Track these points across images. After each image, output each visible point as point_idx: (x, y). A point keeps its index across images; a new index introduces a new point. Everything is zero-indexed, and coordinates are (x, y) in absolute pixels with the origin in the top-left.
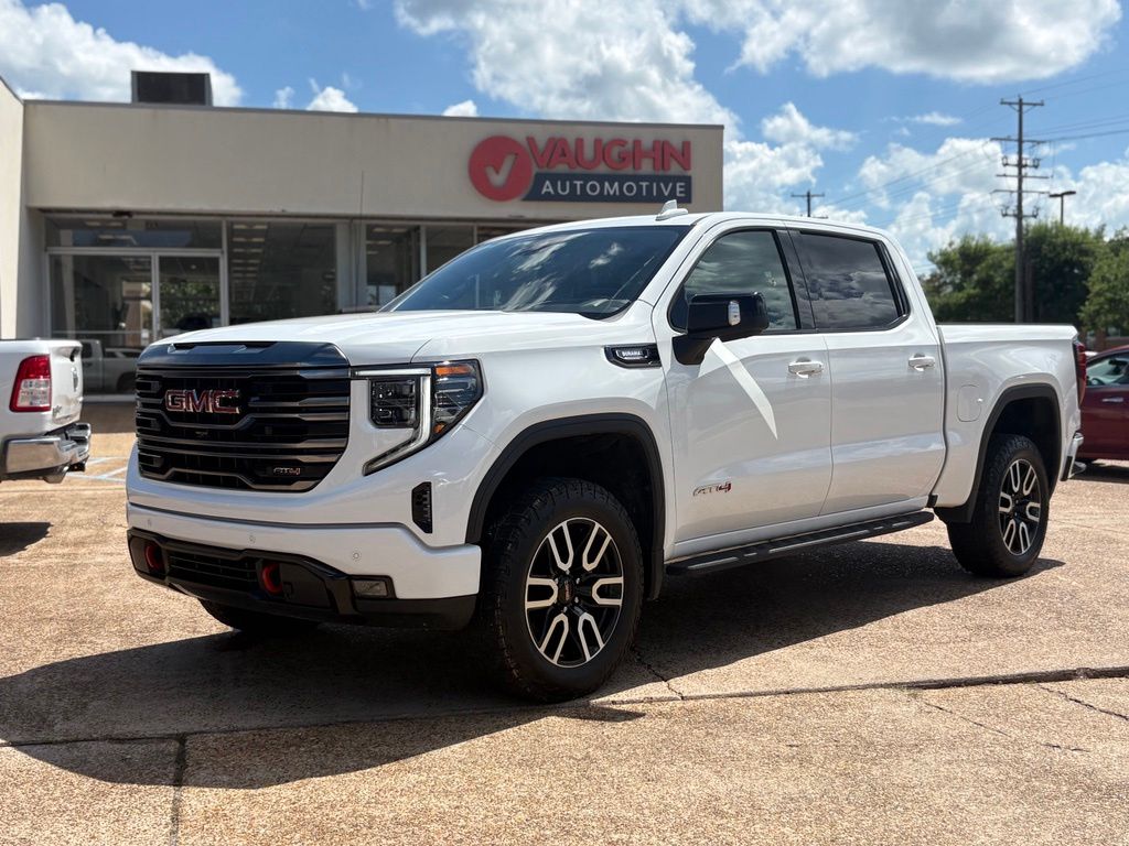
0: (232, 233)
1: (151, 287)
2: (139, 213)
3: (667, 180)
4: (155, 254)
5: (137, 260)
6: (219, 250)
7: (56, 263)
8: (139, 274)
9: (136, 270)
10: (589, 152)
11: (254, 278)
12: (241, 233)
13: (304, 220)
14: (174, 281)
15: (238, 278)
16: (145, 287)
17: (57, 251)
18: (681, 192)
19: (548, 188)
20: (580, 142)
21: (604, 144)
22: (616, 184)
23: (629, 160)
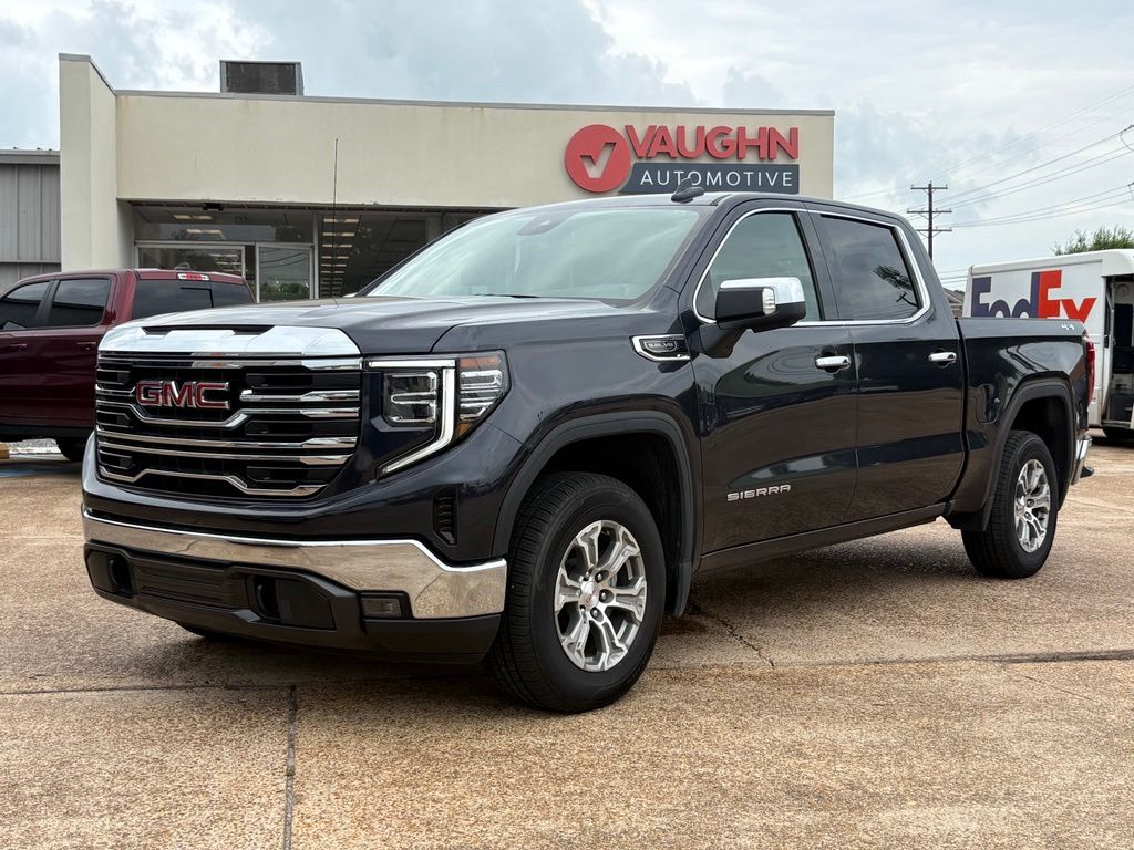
3: (773, 169)
18: (787, 181)
19: (647, 178)
20: (681, 131)
21: (706, 132)
22: (719, 174)
23: (733, 149)
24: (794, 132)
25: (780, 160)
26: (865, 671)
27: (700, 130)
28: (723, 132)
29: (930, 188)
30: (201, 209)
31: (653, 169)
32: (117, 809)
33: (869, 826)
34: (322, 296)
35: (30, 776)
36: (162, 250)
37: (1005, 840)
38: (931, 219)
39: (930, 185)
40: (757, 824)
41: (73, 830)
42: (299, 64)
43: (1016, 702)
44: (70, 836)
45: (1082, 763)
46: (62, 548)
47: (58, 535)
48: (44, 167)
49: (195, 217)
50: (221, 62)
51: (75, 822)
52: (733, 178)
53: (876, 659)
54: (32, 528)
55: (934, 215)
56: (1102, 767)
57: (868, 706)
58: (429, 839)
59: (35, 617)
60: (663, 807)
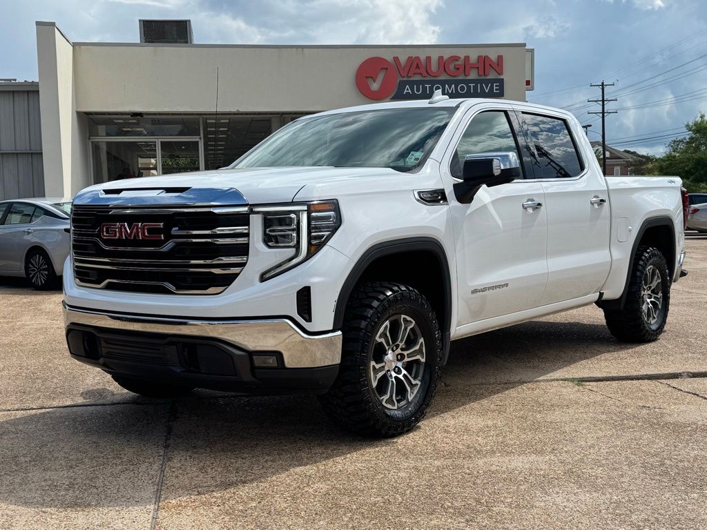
0: (206, 125)
1: (156, 160)
2: (148, 114)
3: (487, 82)
4: (158, 141)
5: (147, 144)
6: (199, 137)
7: (96, 147)
8: (148, 153)
9: (147, 150)
10: (434, 66)
11: (222, 154)
12: (212, 125)
13: (252, 116)
14: (171, 157)
15: (211, 154)
16: (153, 161)
17: (97, 139)
18: (496, 90)
19: (407, 90)
20: (429, 59)
21: (444, 60)
22: (453, 86)
23: (462, 69)
24: (500, 58)
25: (492, 75)
26: (498, 388)
27: (441, 58)
28: (456, 58)
29: (603, 85)
30: (129, 116)
31: (411, 84)
32: (71, 467)
33: (471, 466)
34: (207, 168)
35: (25, 452)
36: (107, 142)
37: (542, 472)
38: (603, 105)
39: (603, 83)
40: (412, 465)
41: (47, 477)
42: (189, 21)
43: (577, 403)
44: (45, 480)
45: (601, 434)
46: (46, 328)
47: (44, 321)
48: (30, 92)
49: (127, 121)
50: (140, 21)
51: (49, 473)
52: (462, 88)
53: (506, 381)
54: (28, 318)
55: (605, 102)
56: (612, 436)
57: (492, 406)
58: (236, 476)
59: (28, 369)
60: (364, 458)
